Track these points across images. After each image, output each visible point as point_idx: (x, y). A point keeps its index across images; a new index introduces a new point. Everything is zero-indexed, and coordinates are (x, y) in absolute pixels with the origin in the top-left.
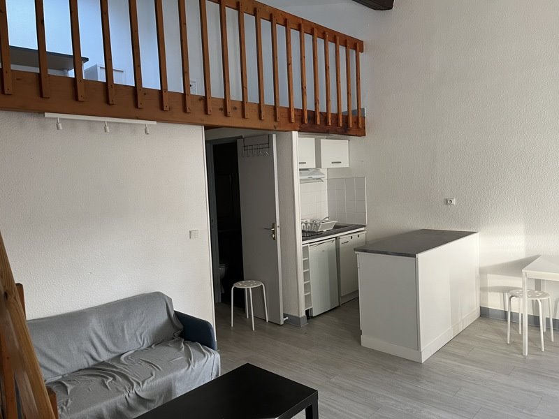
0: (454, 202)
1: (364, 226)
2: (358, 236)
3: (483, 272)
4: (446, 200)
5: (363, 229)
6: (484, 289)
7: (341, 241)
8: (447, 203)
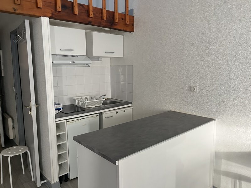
0: (197, 89)
1: (131, 103)
2: (124, 111)
3: (218, 156)
4: (190, 88)
5: (130, 105)
6: (218, 172)
7: (105, 116)
8: (190, 90)
